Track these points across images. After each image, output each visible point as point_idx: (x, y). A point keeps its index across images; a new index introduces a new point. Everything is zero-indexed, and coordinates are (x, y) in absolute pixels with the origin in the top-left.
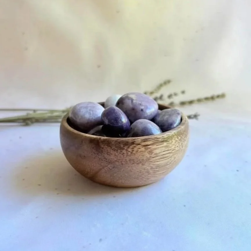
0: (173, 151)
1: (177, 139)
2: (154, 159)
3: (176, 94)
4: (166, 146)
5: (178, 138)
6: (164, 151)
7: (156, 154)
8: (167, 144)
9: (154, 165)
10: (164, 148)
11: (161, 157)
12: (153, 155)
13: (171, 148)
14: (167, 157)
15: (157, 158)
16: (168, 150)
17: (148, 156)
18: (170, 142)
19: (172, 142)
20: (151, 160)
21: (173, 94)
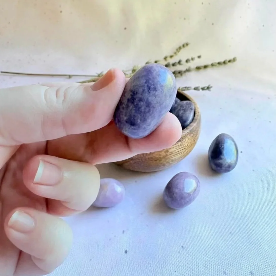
0: (186, 147)
1: (189, 137)
2: (170, 156)
3: (192, 59)
4: (180, 145)
5: (191, 136)
6: (178, 149)
7: (171, 152)
8: (181, 143)
9: (169, 160)
10: (179, 147)
11: (176, 153)
12: (169, 153)
13: (184, 145)
14: (181, 153)
15: (172, 155)
16: (182, 148)
17: (165, 154)
18: (184, 141)
19: (186, 140)
20: (167, 157)
21: (190, 58)
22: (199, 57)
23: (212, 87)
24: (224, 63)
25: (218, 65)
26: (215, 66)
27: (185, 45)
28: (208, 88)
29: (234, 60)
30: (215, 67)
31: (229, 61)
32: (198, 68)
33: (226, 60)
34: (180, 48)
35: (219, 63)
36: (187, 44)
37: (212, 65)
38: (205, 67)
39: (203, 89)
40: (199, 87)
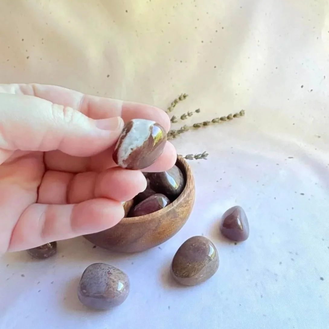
3: (189, 114)
21: (186, 114)
22: (197, 111)
23: (207, 154)
24: (228, 118)
25: (220, 121)
26: (218, 122)
27: (182, 98)
28: (203, 156)
29: (241, 114)
30: (216, 124)
31: (235, 116)
32: (196, 126)
33: (231, 115)
34: (176, 102)
35: (222, 119)
36: (185, 97)
37: (214, 121)
38: (205, 124)
39: (197, 157)
40: (192, 155)
